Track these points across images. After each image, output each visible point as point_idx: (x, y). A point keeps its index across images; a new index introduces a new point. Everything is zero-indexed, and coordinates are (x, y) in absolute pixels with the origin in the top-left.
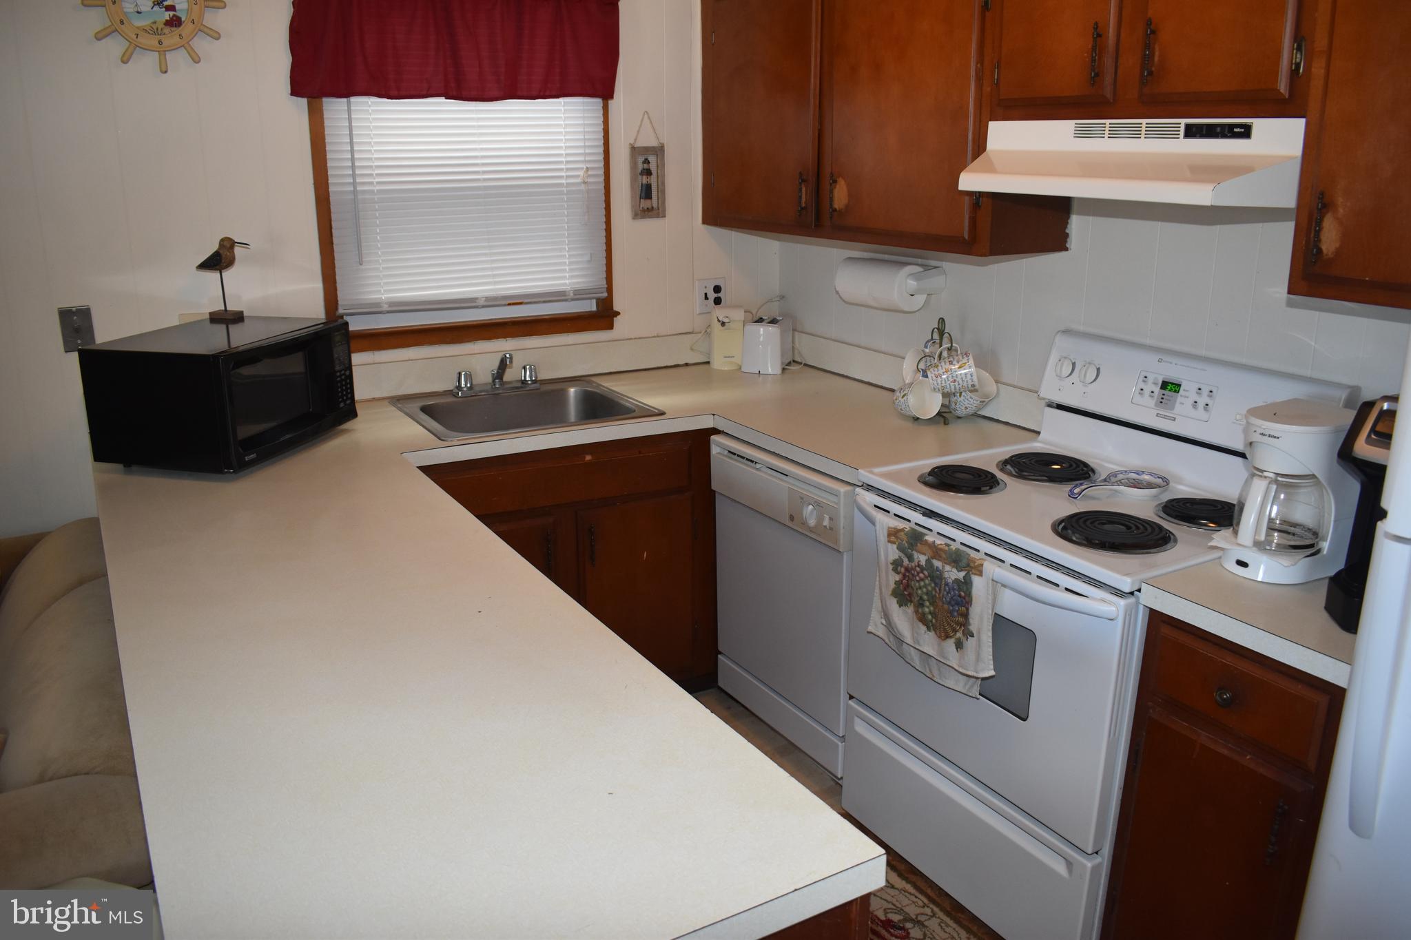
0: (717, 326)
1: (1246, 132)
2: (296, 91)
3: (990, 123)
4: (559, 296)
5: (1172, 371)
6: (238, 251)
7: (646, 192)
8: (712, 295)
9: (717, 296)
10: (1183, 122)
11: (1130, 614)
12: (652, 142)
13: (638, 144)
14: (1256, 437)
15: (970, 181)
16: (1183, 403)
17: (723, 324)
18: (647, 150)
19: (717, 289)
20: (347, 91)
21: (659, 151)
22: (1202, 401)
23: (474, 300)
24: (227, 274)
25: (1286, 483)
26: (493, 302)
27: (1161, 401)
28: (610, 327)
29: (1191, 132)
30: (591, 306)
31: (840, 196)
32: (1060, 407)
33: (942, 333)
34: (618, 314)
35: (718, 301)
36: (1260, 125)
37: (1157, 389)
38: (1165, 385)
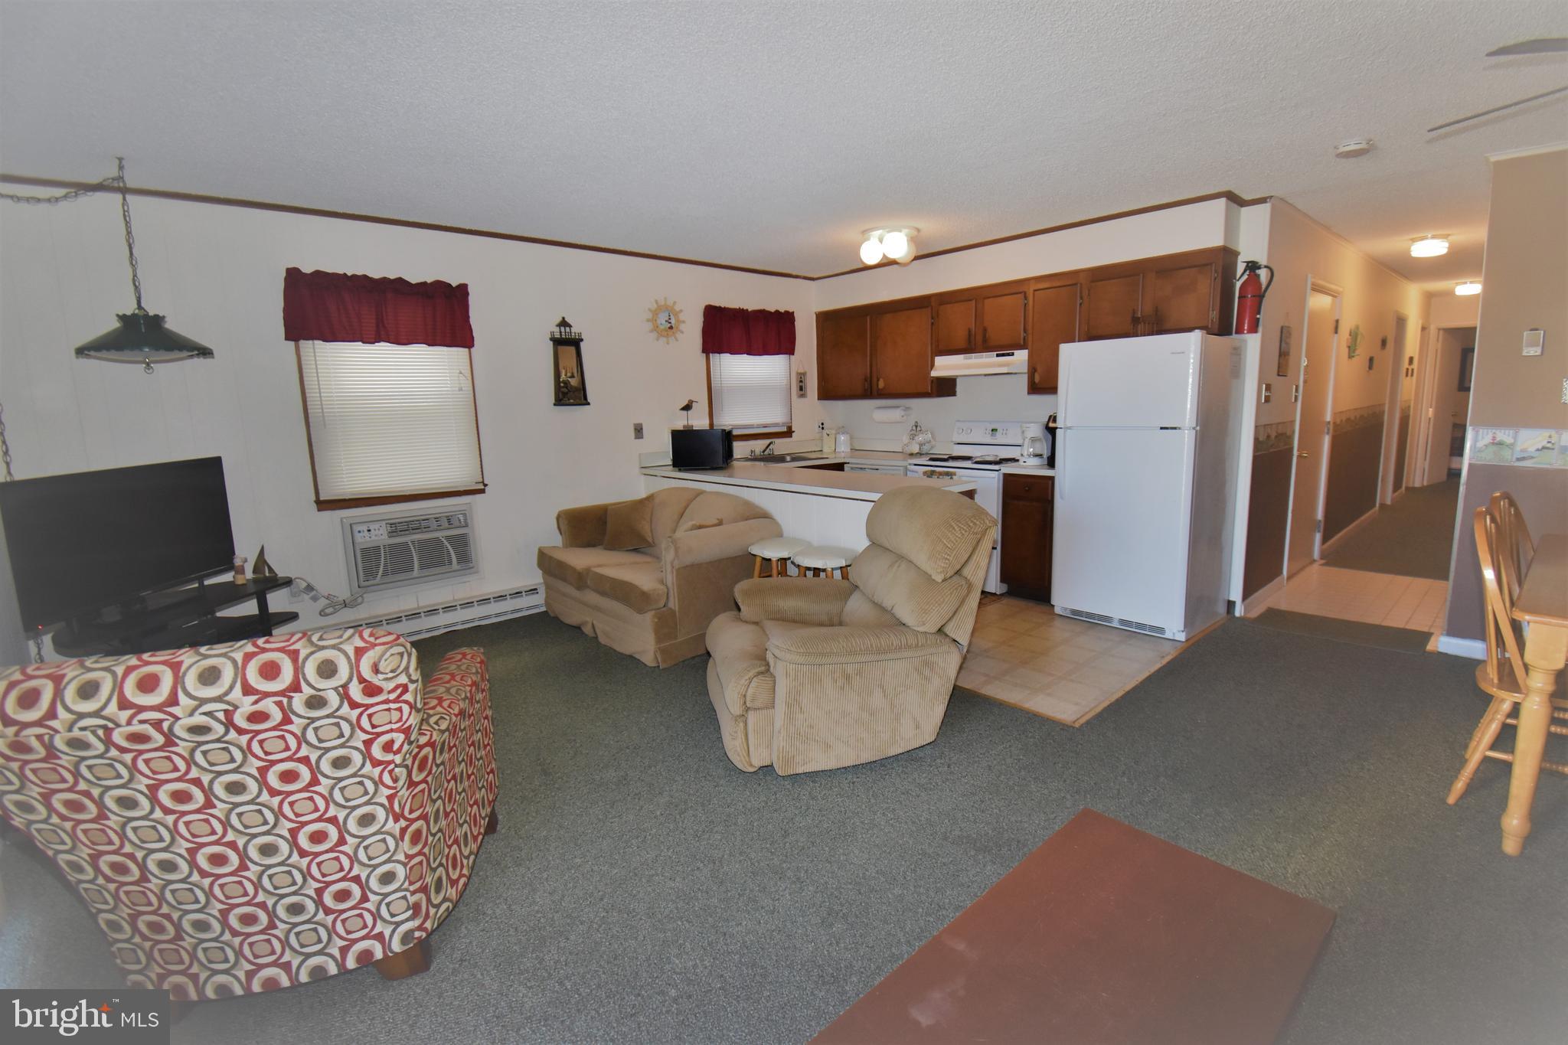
0: (825, 435)
1: (1013, 354)
2: (703, 352)
3: (936, 358)
4: (776, 425)
5: (994, 427)
6: (694, 404)
7: (801, 389)
8: (821, 426)
9: (822, 426)
10: (995, 353)
11: (999, 475)
12: (802, 371)
13: (799, 371)
14: (1024, 429)
15: (934, 374)
16: (998, 434)
17: (828, 435)
18: (801, 374)
19: (822, 424)
20: (720, 352)
21: (804, 374)
22: (1005, 432)
23: (753, 425)
24: (689, 412)
25: (1033, 440)
26: (758, 426)
27: (992, 435)
28: (791, 437)
29: (998, 355)
30: (785, 429)
31: (881, 384)
32: (959, 444)
33: (916, 427)
34: (794, 432)
35: (823, 428)
36: (1016, 352)
37: (991, 432)
38: (992, 430)
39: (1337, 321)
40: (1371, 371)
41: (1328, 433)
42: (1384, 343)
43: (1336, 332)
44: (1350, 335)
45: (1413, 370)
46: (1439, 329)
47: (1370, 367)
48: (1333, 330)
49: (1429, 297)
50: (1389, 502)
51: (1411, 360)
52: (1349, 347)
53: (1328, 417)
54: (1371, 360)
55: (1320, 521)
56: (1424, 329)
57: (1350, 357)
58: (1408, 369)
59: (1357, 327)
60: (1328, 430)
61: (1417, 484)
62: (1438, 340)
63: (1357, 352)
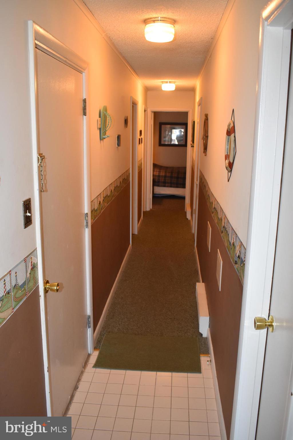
39: (85, 101)
40: (119, 147)
41: (87, 226)
42: (126, 121)
43: (85, 114)
44: (100, 117)
45: (142, 138)
46: (152, 112)
47: (119, 145)
48: (81, 112)
49: (147, 90)
50: (136, 233)
51: (141, 131)
52: (100, 129)
53: (86, 209)
54: (119, 137)
55: (89, 317)
56: (145, 111)
57: (101, 139)
58: (139, 139)
59: (105, 109)
60: (87, 223)
61: (148, 209)
62: (152, 119)
63: (108, 133)
